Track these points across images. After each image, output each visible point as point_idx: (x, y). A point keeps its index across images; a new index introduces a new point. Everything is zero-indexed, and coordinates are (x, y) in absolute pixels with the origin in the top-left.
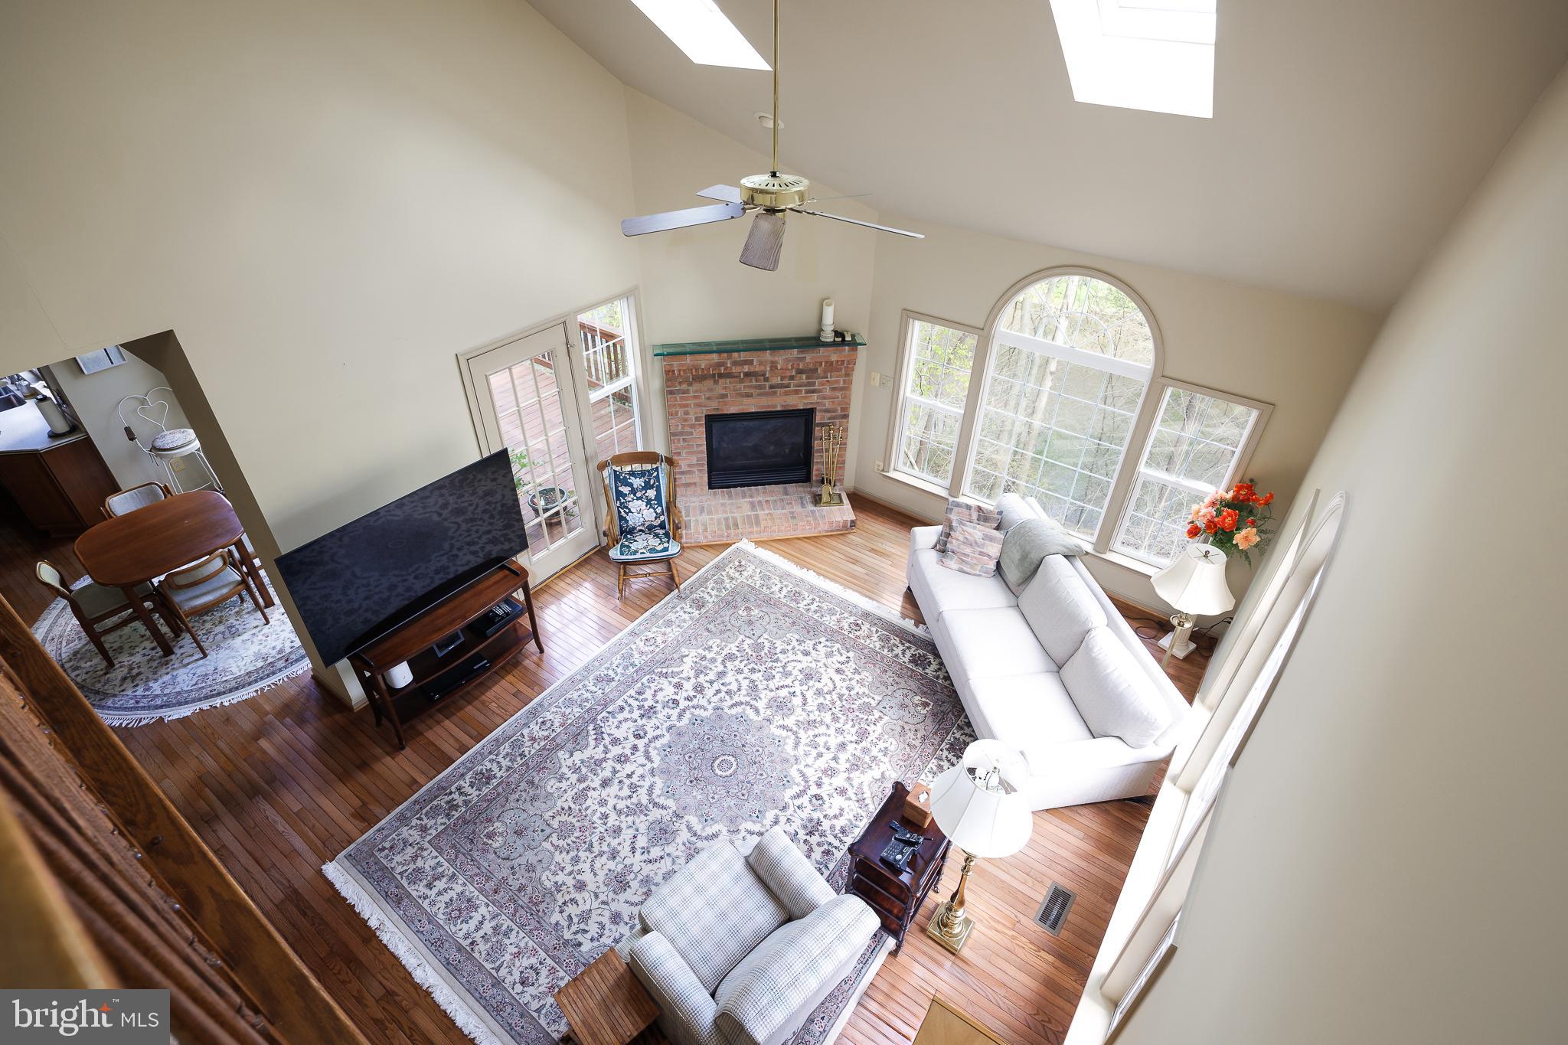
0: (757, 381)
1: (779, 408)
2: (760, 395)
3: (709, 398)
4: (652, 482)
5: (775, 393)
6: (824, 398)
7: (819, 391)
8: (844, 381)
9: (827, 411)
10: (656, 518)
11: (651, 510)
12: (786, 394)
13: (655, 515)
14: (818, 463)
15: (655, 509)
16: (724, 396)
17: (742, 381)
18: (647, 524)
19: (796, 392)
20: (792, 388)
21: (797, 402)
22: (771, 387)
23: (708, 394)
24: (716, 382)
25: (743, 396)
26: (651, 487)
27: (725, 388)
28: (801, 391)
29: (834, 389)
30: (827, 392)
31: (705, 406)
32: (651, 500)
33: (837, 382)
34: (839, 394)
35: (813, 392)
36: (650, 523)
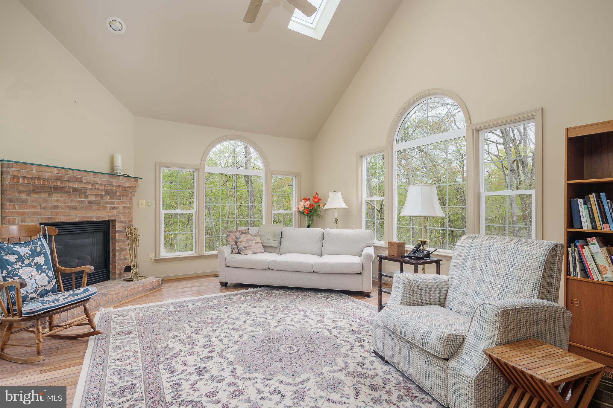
0: (80, 197)
1: (94, 219)
2: (82, 208)
3: (44, 208)
4: (39, 249)
5: (92, 207)
6: (120, 213)
7: (117, 208)
8: (129, 202)
9: (122, 222)
10: (49, 282)
11: (43, 274)
12: (99, 208)
13: (47, 279)
14: (119, 260)
15: (47, 274)
16: (56, 207)
17: (69, 195)
18: (40, 290)
19: (105, 208)
20: (102, 205)
21: (104, 215)
22: (90, 203)
23: (43, 205)
24: (50, 194)
25: (70, 208)
26: (39, 254)
27: (57, 201)
28: (107, 207)
29: (124, 207)
30: (121, 209)
31: (41, 215)
32: (41, 266)
33: (126, 203)
34: (127, 211)
35: (114, 208)
36: (43, 288)
